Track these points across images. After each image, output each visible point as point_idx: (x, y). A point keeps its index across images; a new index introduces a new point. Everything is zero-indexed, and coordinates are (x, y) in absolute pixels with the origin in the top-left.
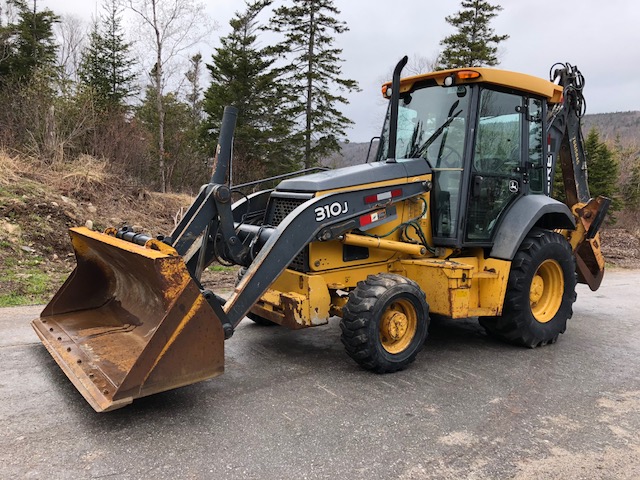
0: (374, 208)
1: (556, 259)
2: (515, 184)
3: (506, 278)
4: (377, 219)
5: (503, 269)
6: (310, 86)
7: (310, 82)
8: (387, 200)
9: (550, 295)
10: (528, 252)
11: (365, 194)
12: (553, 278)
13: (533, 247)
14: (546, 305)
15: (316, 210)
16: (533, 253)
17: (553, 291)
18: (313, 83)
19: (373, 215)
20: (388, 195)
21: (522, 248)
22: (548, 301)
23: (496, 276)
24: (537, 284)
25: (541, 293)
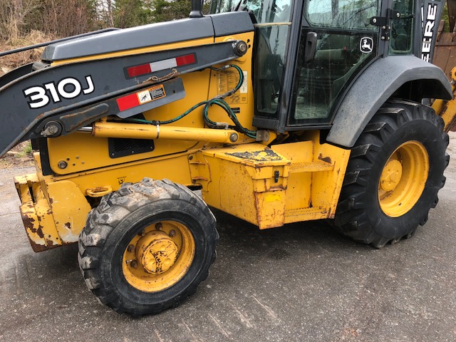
0: (145, 83)
1: (419, 140)
2: (369, 42)
3: (343, 171)
4: (149, 99)
5: (341, 158)
8: (169, 70)
9: (410, 180)
10: (378, 134)
11: (126, 63)
12: (415, 161)
13: (386, 128)
14: (403, 193)
15: (27, 92)
16: (385, 135)
17: (414, 176)
19: (140, 95)
20: (172, 63)
21: (369, 129)
22: (407, 188)
23: (330, 168)
24: (392, 170)
25: (397, 181)
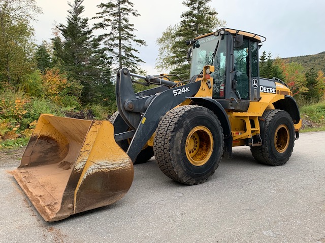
6: (120, 43)
7: (120, 41)
18: (122, 42)
